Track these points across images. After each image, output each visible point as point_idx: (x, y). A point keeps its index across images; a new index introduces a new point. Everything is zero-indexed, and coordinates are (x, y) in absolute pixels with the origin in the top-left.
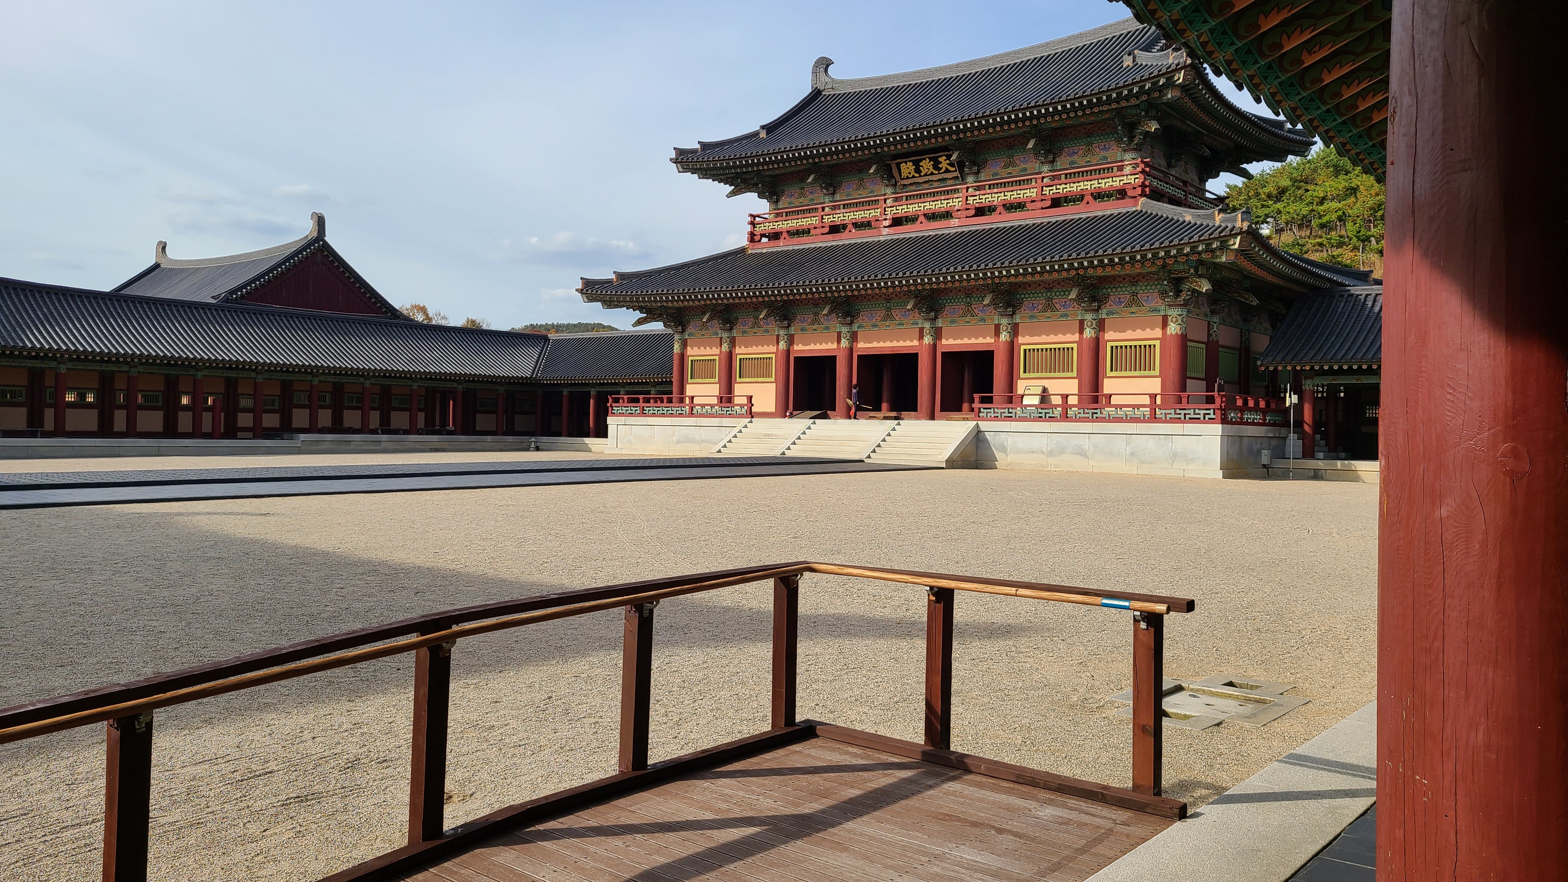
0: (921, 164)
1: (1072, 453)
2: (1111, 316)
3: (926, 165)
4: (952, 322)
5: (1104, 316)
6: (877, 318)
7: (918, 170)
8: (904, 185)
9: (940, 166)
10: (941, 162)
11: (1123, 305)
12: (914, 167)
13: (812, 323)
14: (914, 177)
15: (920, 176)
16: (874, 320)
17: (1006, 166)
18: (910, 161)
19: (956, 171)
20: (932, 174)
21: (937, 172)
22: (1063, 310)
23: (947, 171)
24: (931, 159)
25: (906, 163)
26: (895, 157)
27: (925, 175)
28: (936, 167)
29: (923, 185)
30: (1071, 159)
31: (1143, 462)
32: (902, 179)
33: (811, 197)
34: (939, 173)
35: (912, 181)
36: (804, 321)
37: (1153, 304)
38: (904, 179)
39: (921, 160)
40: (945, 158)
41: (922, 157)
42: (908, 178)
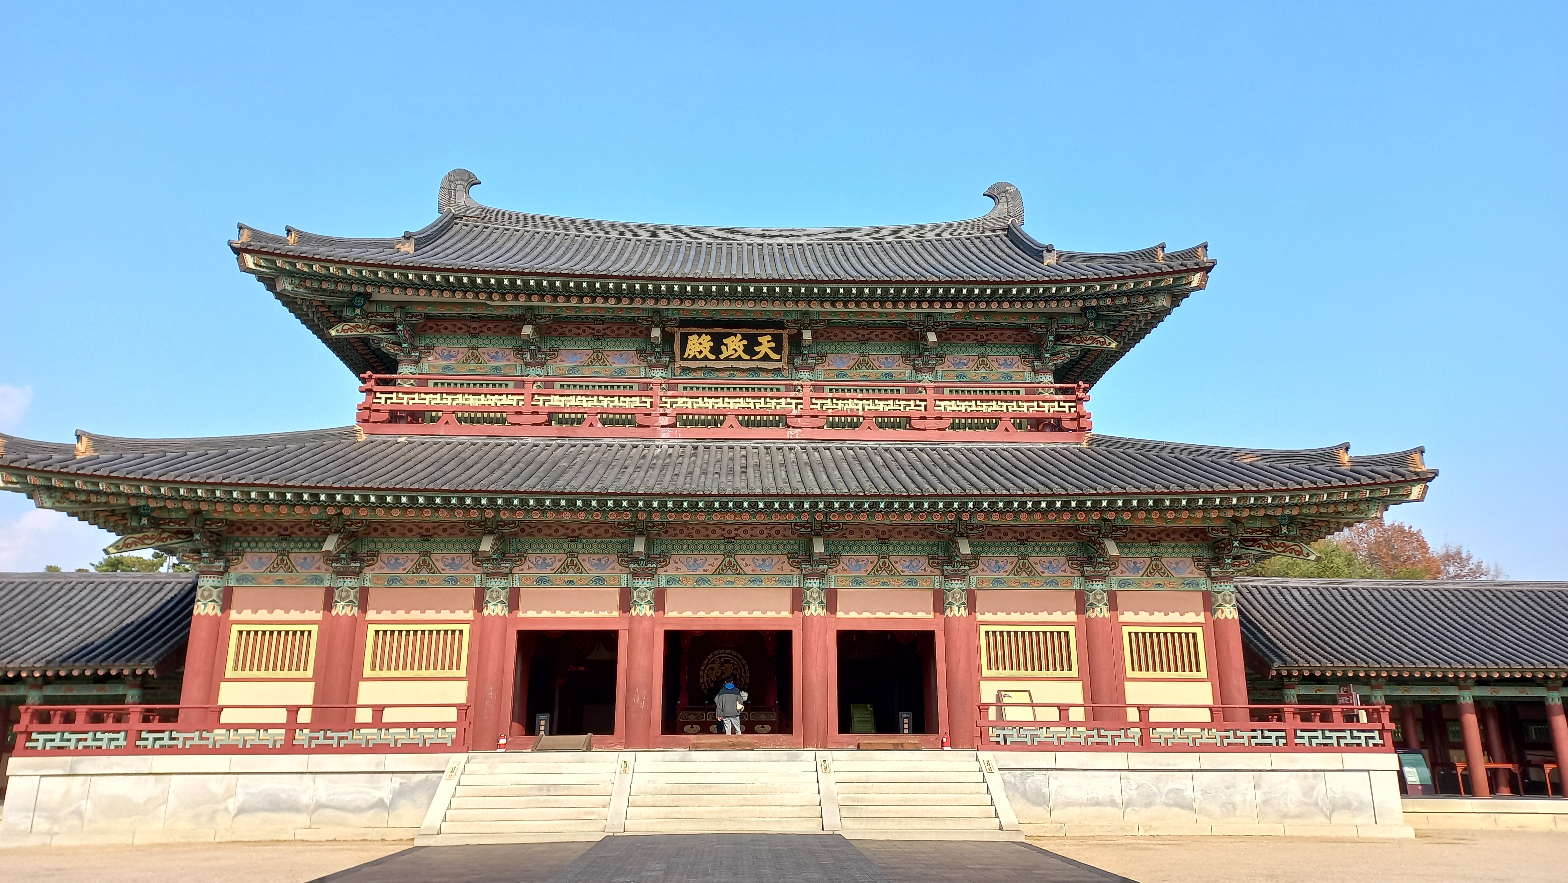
0: (725, 341)
1: (1168, 805)
2: (1126, 588)
3: (734, 344)
4: (856, 581)
5: (1115, 587)
6: (706, 567)
7: (716, 350)
8: (685, 369)
9: (757, 349)
10: (761, 344)
11: (1141, 573)
12: (711, 344)
13: (563, 570)
14: (706, 358)
15: (718, 359)
16: (701, 571)
17: (858, 365)
18: (707, 334)
19: (780, 360)
20: (739, 359)
21: (748, 357)
22: (1046, 573)
23: (766, 358)
24: (744, 336)
25: (700, 335)
26: (684, 323)
27: (727, 359)
28: (750, 350)
29: (718, 374)
30: (960, 370)
31: (1285, 816)
32: (682, 359)
33: (493, 363)
34: (751, 360)
35: (703, 364)
36: (545, 565)
37: (1187, 575)
38: (687, 359)
39: (728, 335)
40: (769, 338)
41: (733, 331)
42: (695, 358)
